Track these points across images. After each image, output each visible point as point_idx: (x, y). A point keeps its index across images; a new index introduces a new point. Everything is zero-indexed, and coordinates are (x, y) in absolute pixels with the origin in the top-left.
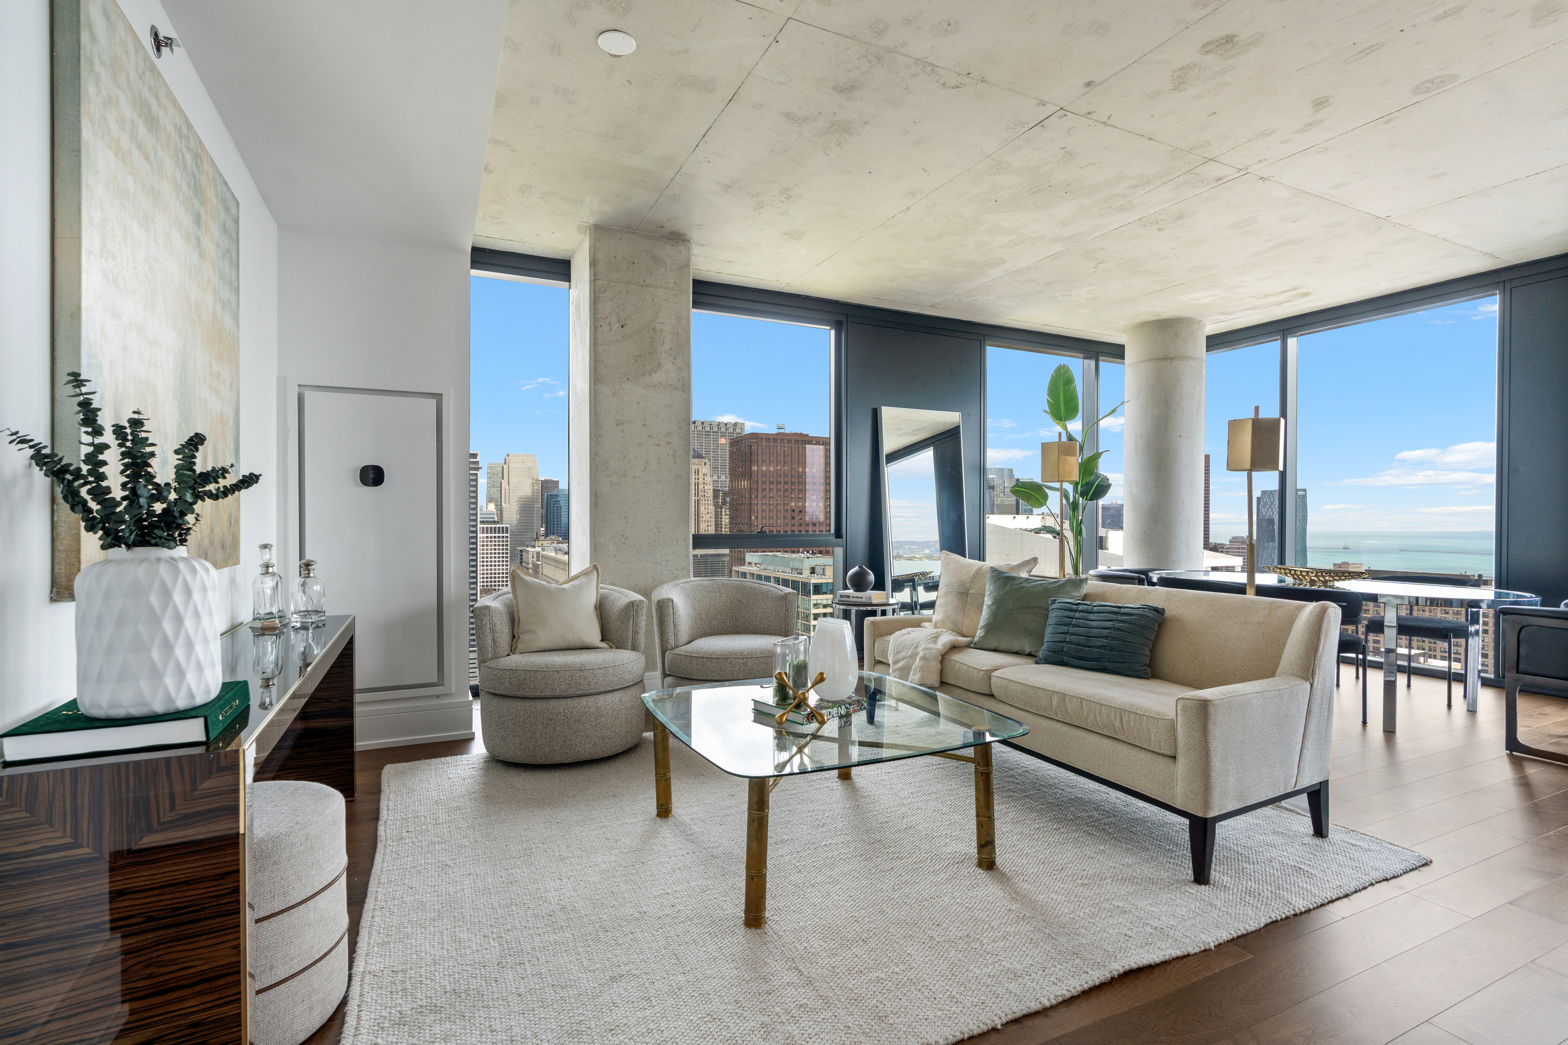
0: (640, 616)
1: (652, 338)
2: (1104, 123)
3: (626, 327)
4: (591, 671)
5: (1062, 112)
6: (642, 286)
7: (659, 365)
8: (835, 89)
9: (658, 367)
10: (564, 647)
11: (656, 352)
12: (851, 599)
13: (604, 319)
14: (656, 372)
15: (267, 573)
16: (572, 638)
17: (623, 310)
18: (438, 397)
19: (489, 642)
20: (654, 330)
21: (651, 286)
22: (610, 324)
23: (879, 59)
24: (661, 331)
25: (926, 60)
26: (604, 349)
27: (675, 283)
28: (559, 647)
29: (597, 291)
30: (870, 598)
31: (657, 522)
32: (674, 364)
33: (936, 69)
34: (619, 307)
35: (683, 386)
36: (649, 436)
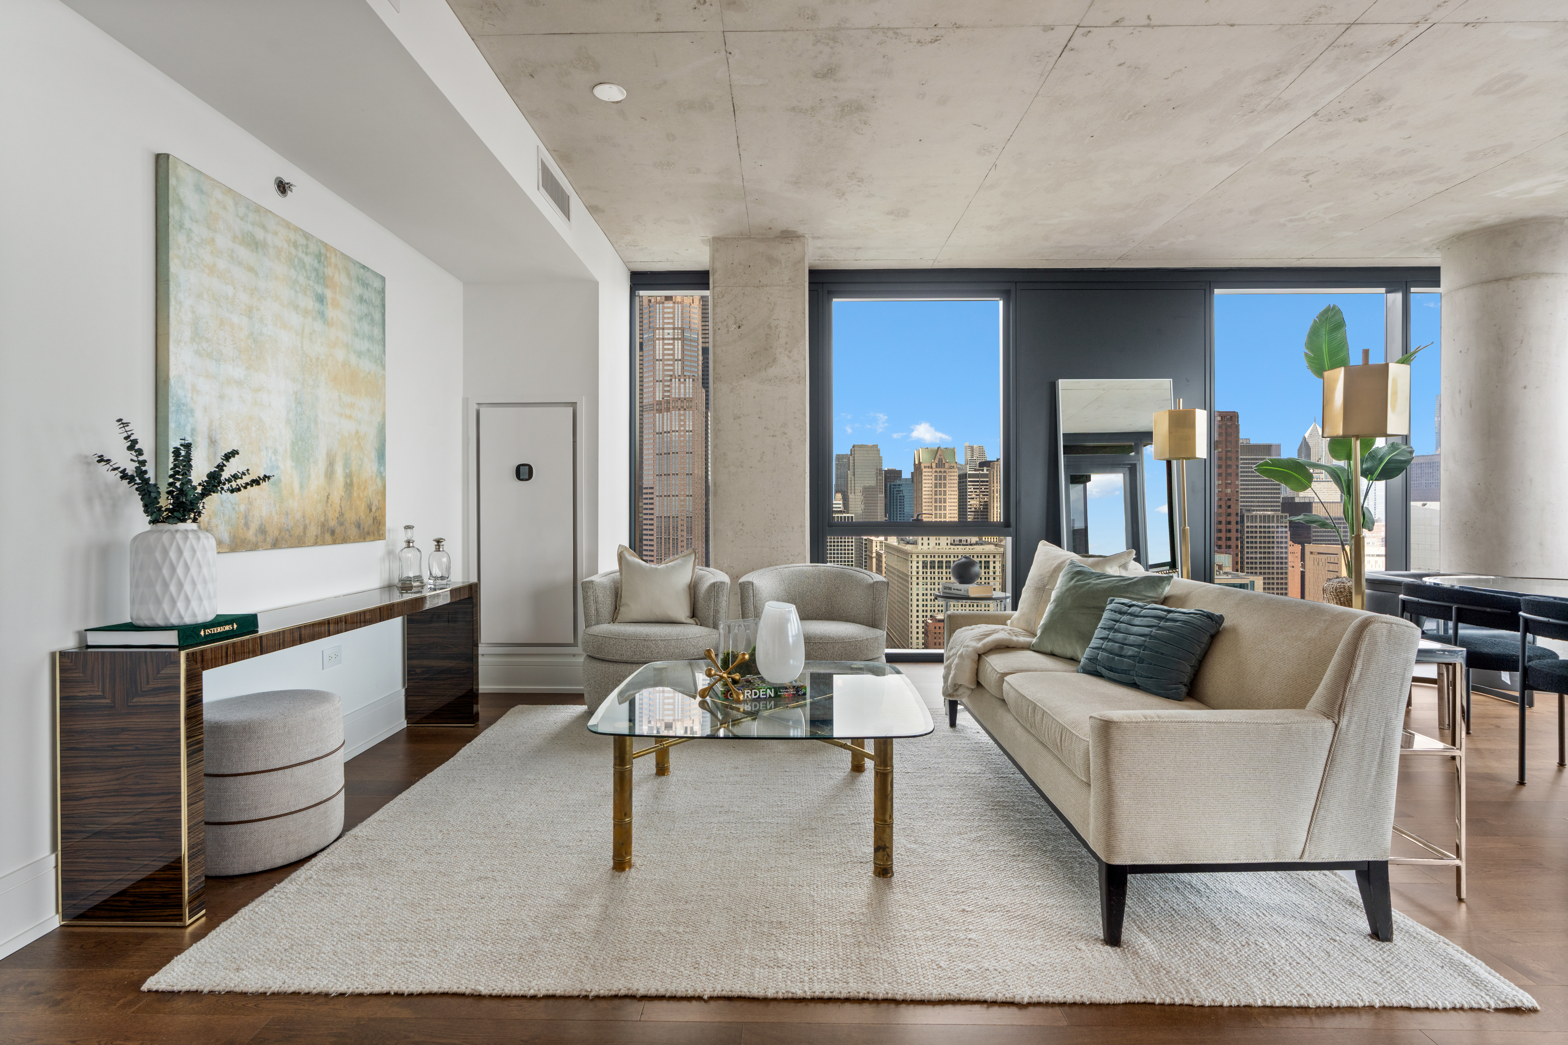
0: (721, 596)
1: (767, 334)
2: (1148, 26)
3: (742, 327)
4: (654, 642)
5: (1080, 31)
6: (757, 287)
7: (774, 360)
8: (816, 76)
9: (773, 361)
10: (653, 620)
11: (771, 347)
12: (953, 591)
13: (722, 322)
14: (771, 367)
15: (409, 547)
16: (658, 612)
17: (739, 312)
18: (574, 405)
19: (593, 612)
20: (769, 327)
21: (767, 286)
22: (727, 326)
23: (834, 40)
24: (776, 327)
25: (880, 26)
26: (722, 351)
27: (790, 279)
28: (649, 620)
29: (716, 297)
30: (967, 591)
31: (773, 509)
32: (789, 357)
33: (898, 31)
34: (736, 309)
35: (799, 377)
36: (765, 428)
